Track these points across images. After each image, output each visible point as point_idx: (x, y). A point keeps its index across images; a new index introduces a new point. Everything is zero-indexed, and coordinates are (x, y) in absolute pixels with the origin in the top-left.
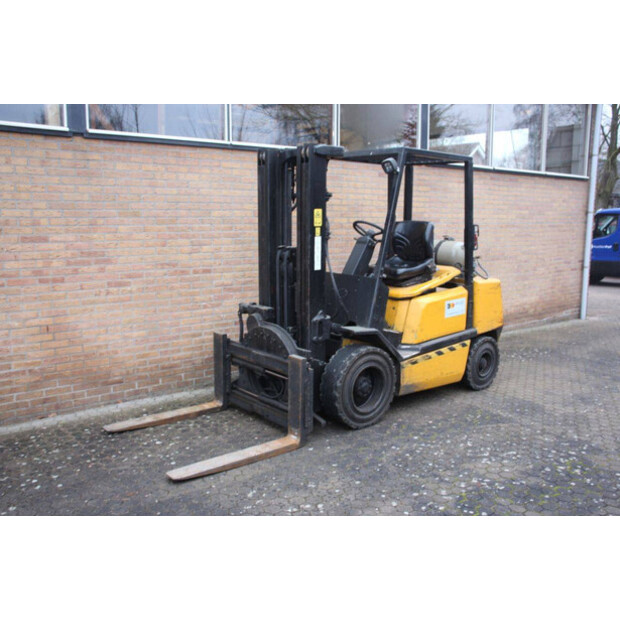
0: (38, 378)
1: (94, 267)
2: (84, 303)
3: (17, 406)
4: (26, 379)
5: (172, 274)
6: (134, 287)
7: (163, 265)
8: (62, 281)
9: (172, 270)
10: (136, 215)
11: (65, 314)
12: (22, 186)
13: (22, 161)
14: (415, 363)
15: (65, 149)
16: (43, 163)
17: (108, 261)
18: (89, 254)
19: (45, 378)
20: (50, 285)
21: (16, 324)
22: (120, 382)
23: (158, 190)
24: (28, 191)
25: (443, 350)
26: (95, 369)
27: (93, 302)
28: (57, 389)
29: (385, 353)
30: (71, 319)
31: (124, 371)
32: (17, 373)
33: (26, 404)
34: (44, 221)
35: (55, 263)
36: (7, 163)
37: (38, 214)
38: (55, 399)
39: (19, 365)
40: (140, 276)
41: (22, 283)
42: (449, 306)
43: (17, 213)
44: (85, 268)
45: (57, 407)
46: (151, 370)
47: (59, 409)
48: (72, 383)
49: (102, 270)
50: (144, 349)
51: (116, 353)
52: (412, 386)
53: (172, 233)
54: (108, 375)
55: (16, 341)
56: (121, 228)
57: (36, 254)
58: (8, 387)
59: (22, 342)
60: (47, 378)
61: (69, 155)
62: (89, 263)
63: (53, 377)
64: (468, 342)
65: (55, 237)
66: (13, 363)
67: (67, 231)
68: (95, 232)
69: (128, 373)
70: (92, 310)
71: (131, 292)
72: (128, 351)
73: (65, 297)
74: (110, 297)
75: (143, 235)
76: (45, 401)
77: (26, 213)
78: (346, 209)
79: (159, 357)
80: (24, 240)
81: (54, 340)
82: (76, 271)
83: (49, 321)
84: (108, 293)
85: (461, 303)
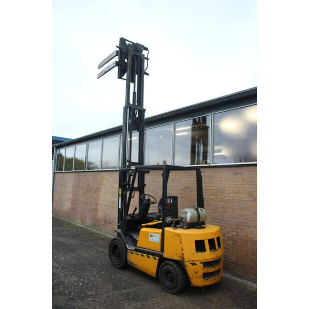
42: (151, 236)
64: (157, 258)
85: (157, 236)
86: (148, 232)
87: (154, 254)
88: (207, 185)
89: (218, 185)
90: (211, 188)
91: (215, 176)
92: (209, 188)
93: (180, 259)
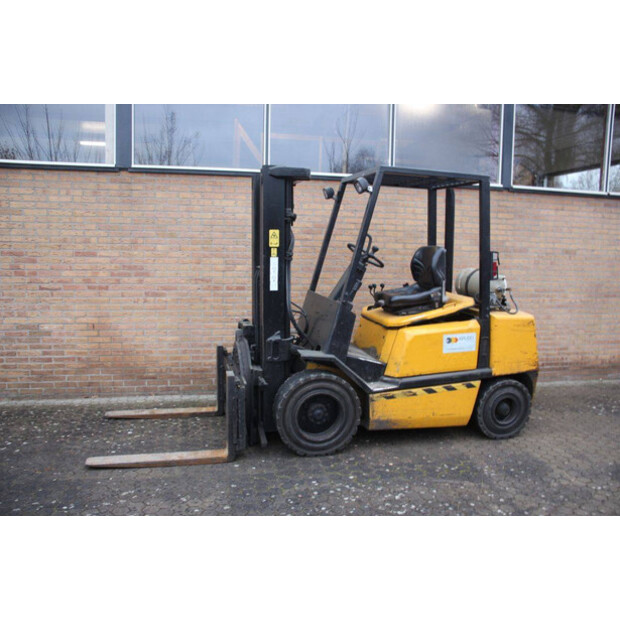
0: (84, 365)
1: (134, 279)
2: (124, 308)
3: (68, 385)
4: (75, 364)
5: (204, 289)
6: (169, 298)
7: (196, 280)
8: (107, 288)
9: (205, 285)
10: (172, 236)
11: (108, 316)
12: (77, 212)
13: (79, 192)
14: (392, 397)
15: (114, 181)
16: (95, 193)
17: (147, 275)
18: (130, 268)
19: (90, 366)
20: (96, 291)
21: (69, 320)
22: (154, 378)
23: (194, 215)
24: (82, 216)
25: (438, 388)
26: (132, 364)
27: (131, 308)
28: (99, 376)
29: (344, 382)
30: (112, 320)
31: (158, 370)
32: (68, 359)
33: (75, 384)
34: (94, 240)
35: (101, 274)
36: (67, 194)
37: (88, 234)
38: (98, 384)
39: (71, 353)
40: (175, 289)
41: (75, 288)
42: (450, 340)
43: (73, 233)
44: (126, 279)
45: (99, 391)
46: (183, 371)
47: (100, 393)
48: (112, 372)
49: (141, 282)
50: (177, 352)
51: (151, 352)
52: (387, 421)
53: (207, 253)
54: (144, 370)
55: (68, 334)
56: (159, 247)
57: (86, 266)
58: (62, 369)
59: (73, 335)
60: (92, 366)
61: (116, 186)
62: (129, 275)
63: (97, 366)
64: (477, 383)
65: (103, 253)
66: (66, 351)
67: (112, 248)
68: (136, 249)
69: (161, 371)
70: (131, 315)
71: (166, 302)
72: (162, 352)
73: (108, 302)
74: (146, 305)
75: (179, 253)
76: (90, 384)
77: (80, 233)
78: (400, 235)
79: (191, 361)
80: (78, 254)
81: (98, 336)
82: (118, 282)
83: (95, 320)
84: (145, 301)
85: (469, 338)
86: (440, 335)
87: (465, 378)
88: (382, 221)
89: (408, 222)
90: (393, 228)
91: (401, 203)
92: (385, 227)
93: (534, 368)
